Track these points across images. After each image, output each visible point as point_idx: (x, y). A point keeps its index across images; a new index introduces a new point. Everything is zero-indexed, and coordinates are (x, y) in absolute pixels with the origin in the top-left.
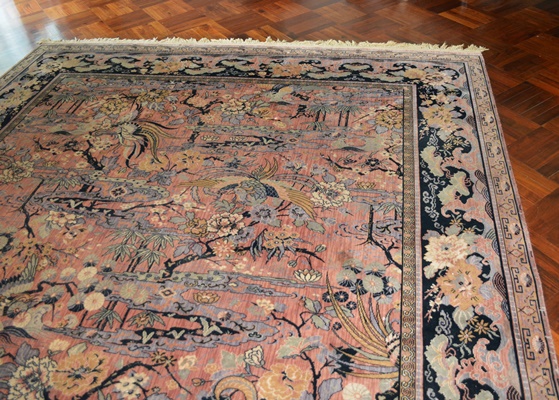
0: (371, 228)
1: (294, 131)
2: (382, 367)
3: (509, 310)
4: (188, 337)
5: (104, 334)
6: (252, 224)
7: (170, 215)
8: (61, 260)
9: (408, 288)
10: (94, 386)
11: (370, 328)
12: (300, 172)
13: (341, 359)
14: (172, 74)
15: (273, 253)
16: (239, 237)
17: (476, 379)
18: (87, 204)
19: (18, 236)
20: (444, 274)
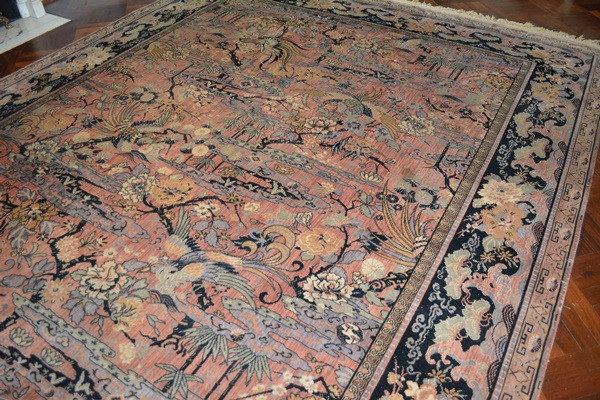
0: (441, 159)
1: (406, 73)
2: (403, 256)
3: (538, 252)
4: (259, 191)
5: (199, 173)
6: (341, 130)
7: (279, 109)
8: (187, 118)
10: (179, 203)
11: (406, 227)
12: (397, 103)
13: (372, 240)
14: (321, 11)
15: (350, 154)
16: (327, 136)
17: (481, 289)
18: (220, 87)
19: (162, 96)
20: (490, 208)
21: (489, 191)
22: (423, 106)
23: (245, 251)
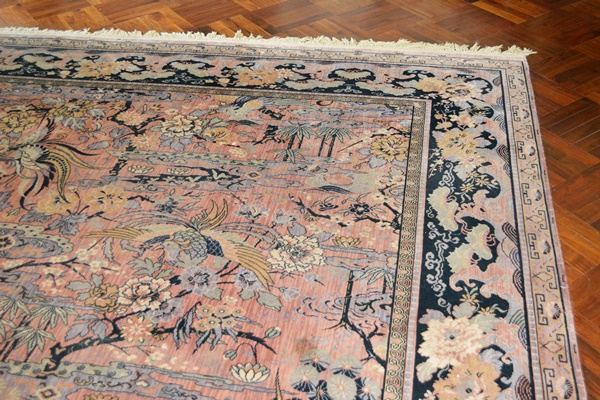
1: (256, 162)
7: (69, 278)
9: (391, 396)
12: (257, 221)
15: (206, 338)
16: (161, 312)
20: (444, 374)
21: (435, 343)
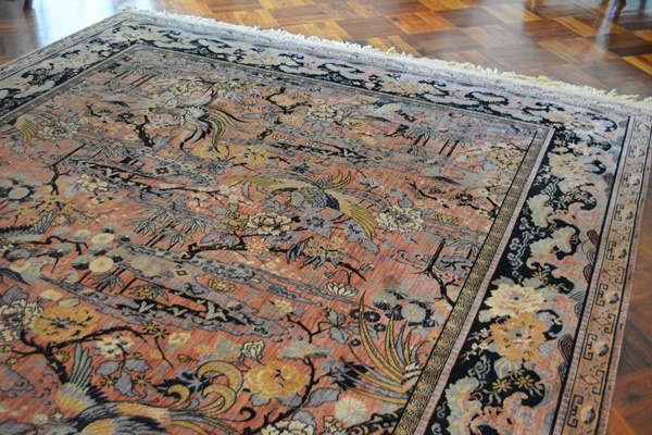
0: (434, 261)
1: (383, 150)
2: (390, 390)
3: (567, 374)
4: (189, 316)
5: (101, 295)
6: (298, 229)
7: (211, 203)
8: (80, 220)
9: (453, 326)
10: (75, 338)
11: (392, 353)
12: (373, 191)
13: (347, 373)
14: (264, 68)
15: (312, 261)
16: (280, 238)
17: (496, 428)
18: (125, 175)
19: (41, 191)
20: (502, 321)
21: (500, 299)
22: (407, 192)
23: (172, 400)
